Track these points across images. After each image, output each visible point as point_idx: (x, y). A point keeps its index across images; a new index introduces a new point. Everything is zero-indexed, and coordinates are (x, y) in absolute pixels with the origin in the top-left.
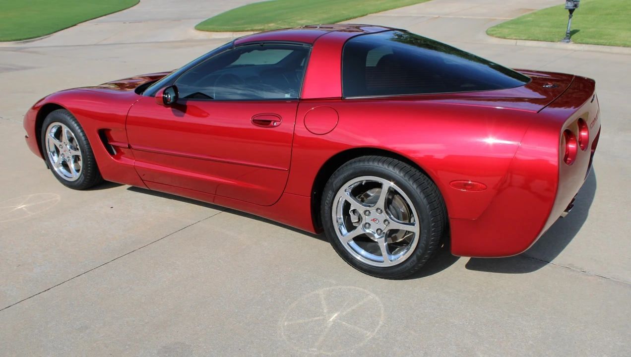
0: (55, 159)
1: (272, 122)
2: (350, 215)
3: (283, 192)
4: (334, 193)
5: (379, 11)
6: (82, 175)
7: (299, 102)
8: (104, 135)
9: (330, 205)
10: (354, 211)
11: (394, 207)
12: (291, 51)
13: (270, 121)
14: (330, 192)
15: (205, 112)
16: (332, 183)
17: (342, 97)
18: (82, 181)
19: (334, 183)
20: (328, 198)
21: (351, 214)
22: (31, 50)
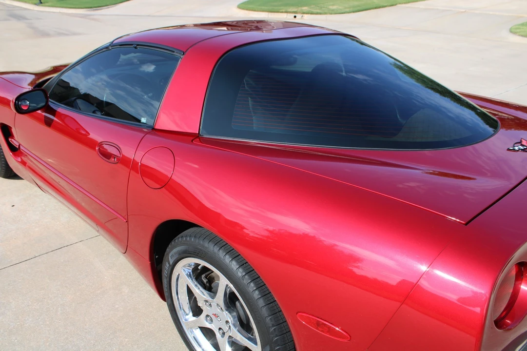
1: (113, 157)
3: (127, 245)
4: (170, 267)
9: (168, 280)
13: (112, 154)
14: (167, 264)
17: (199, 134)
19: (170, 255)
20: (165, 271)
22: (95, 17)
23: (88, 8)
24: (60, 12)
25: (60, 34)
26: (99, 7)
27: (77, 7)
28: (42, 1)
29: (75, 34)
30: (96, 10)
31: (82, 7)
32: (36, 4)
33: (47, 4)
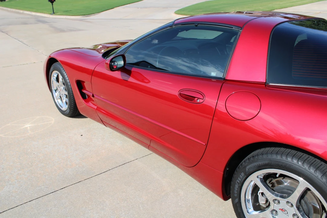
0: (56, 94)
1: (196, 99)
2: (258, 196)
3: (199, 161)
4: (245, 176)
5: (282, 8)
6: (68, 109)
7: (224, 82)
8: (80, 85)
9: (240, 185)
10: (262, 194)
11: (306, 203)
12: (220, 33)
13: (195, 97)
14: (243, 174)
15: (147, 79)
16: (245, 167)
17: (265, 83)
18: (68, 112)
19: (248, 167)
20: (239, 179)
21: (260, 195)
22: (88, 20)
23: (83, 15)
24: (66, 18)
25: (71, 30)
26: (89, 14)
27: (76, 15)
28: (54, 12)
29: (80, 30)
30: (87, 16)
31: (79, 14)
32: (51, 14)
33: (58, 14)
